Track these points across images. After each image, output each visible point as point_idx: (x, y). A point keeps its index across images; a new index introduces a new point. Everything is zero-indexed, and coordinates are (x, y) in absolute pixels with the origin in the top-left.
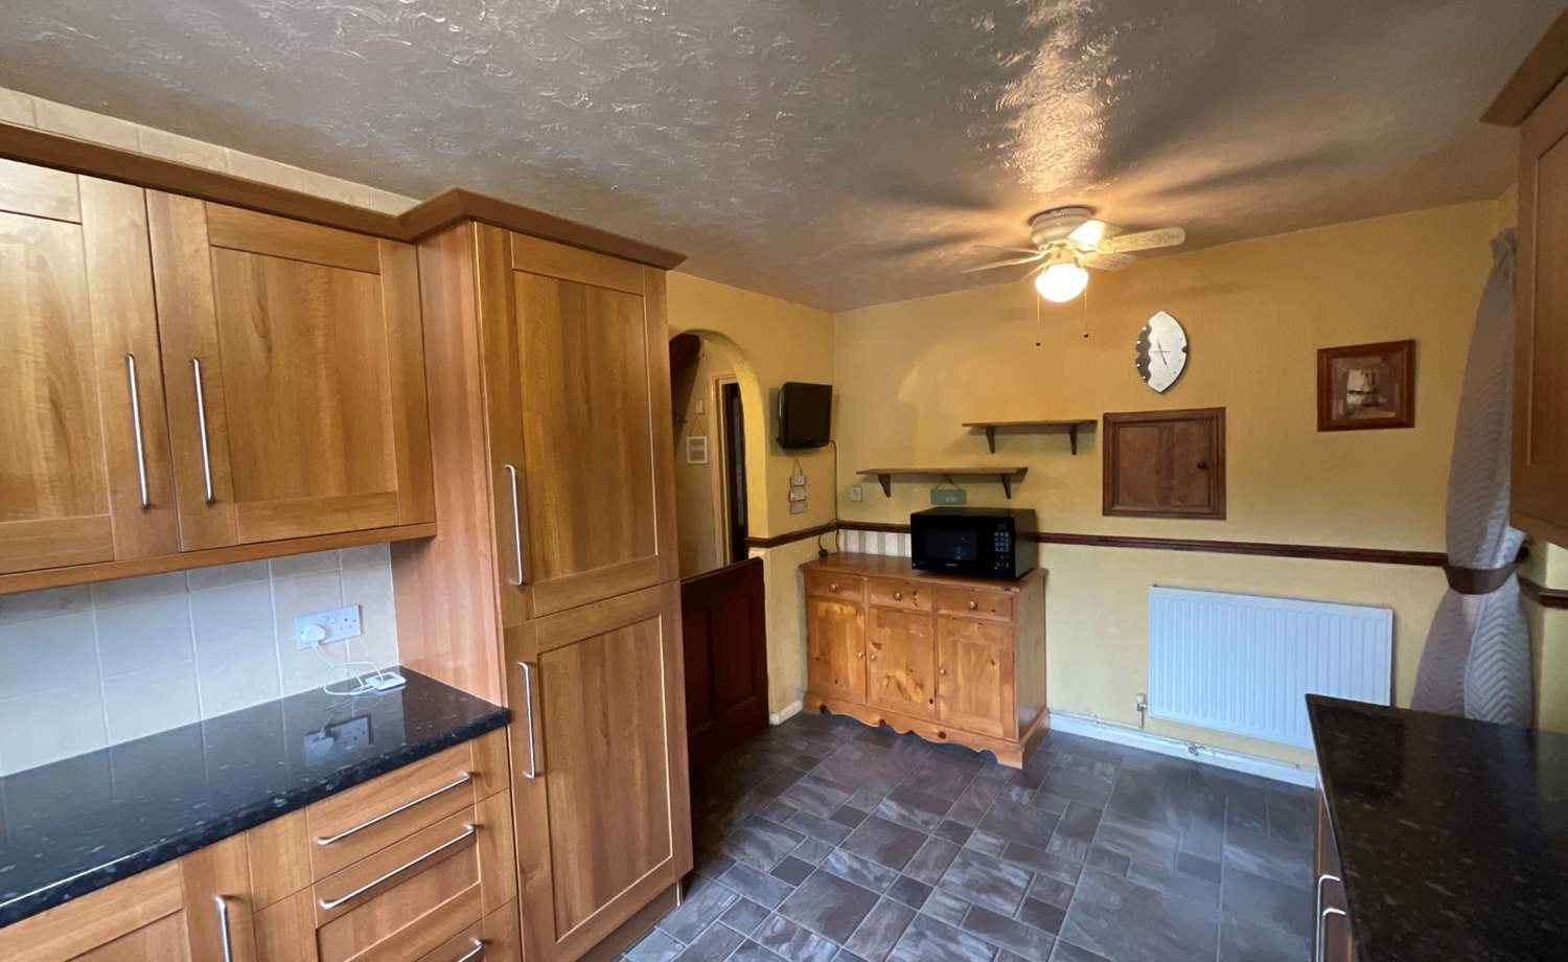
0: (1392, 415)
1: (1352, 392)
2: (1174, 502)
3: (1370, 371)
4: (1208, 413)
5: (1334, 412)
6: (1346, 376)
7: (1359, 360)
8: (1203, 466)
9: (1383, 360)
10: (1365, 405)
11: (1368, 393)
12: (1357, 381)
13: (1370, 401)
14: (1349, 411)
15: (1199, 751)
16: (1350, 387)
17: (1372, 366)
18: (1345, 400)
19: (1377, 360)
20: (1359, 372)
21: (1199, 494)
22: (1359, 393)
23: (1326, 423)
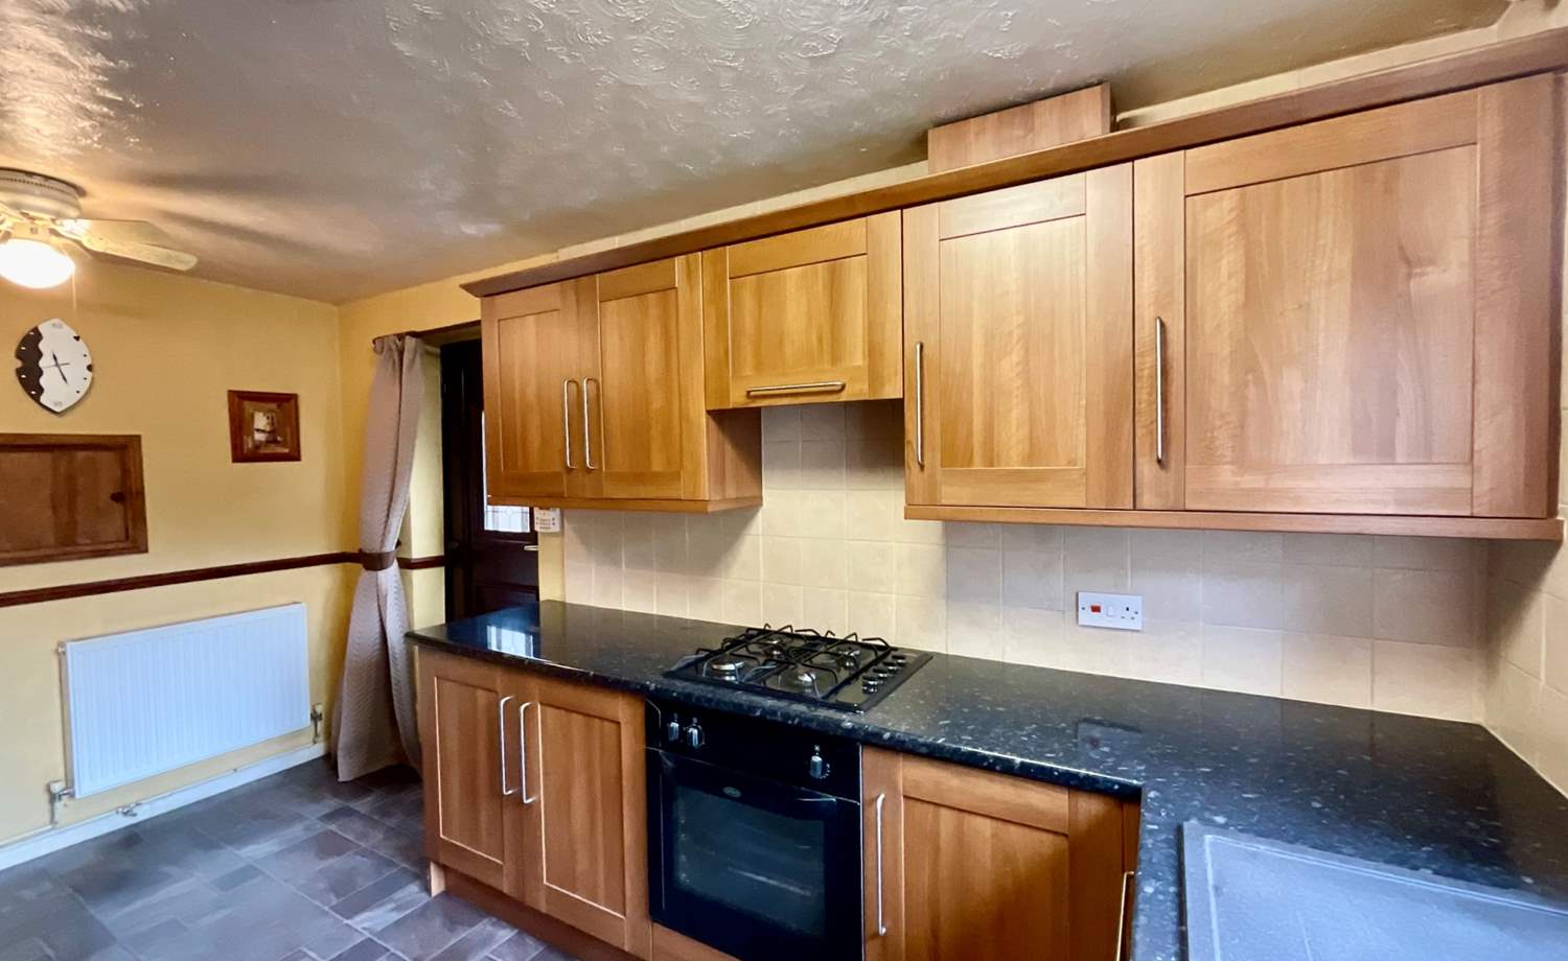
0: (287, 451)
1: (258, 430)
2: (80, 540)
3: (269, 415)
4: (122, 441)
5: (246, 448)
6: (252, 416)
7: (262, 404)
8: (118, 497)
9: (279, 406)
10: (268, 442)
11: (269, 432)
12: (261, 421)
13: (271, 439)
14: (257, 446)
15: (135, 811)
16: (256, 426)
17: (271, 411)
18: (253, 437)
19: (273, 406)
20: (261, 414)
21: (113, 526)
22: (263, 431)
23: (240, 455)
